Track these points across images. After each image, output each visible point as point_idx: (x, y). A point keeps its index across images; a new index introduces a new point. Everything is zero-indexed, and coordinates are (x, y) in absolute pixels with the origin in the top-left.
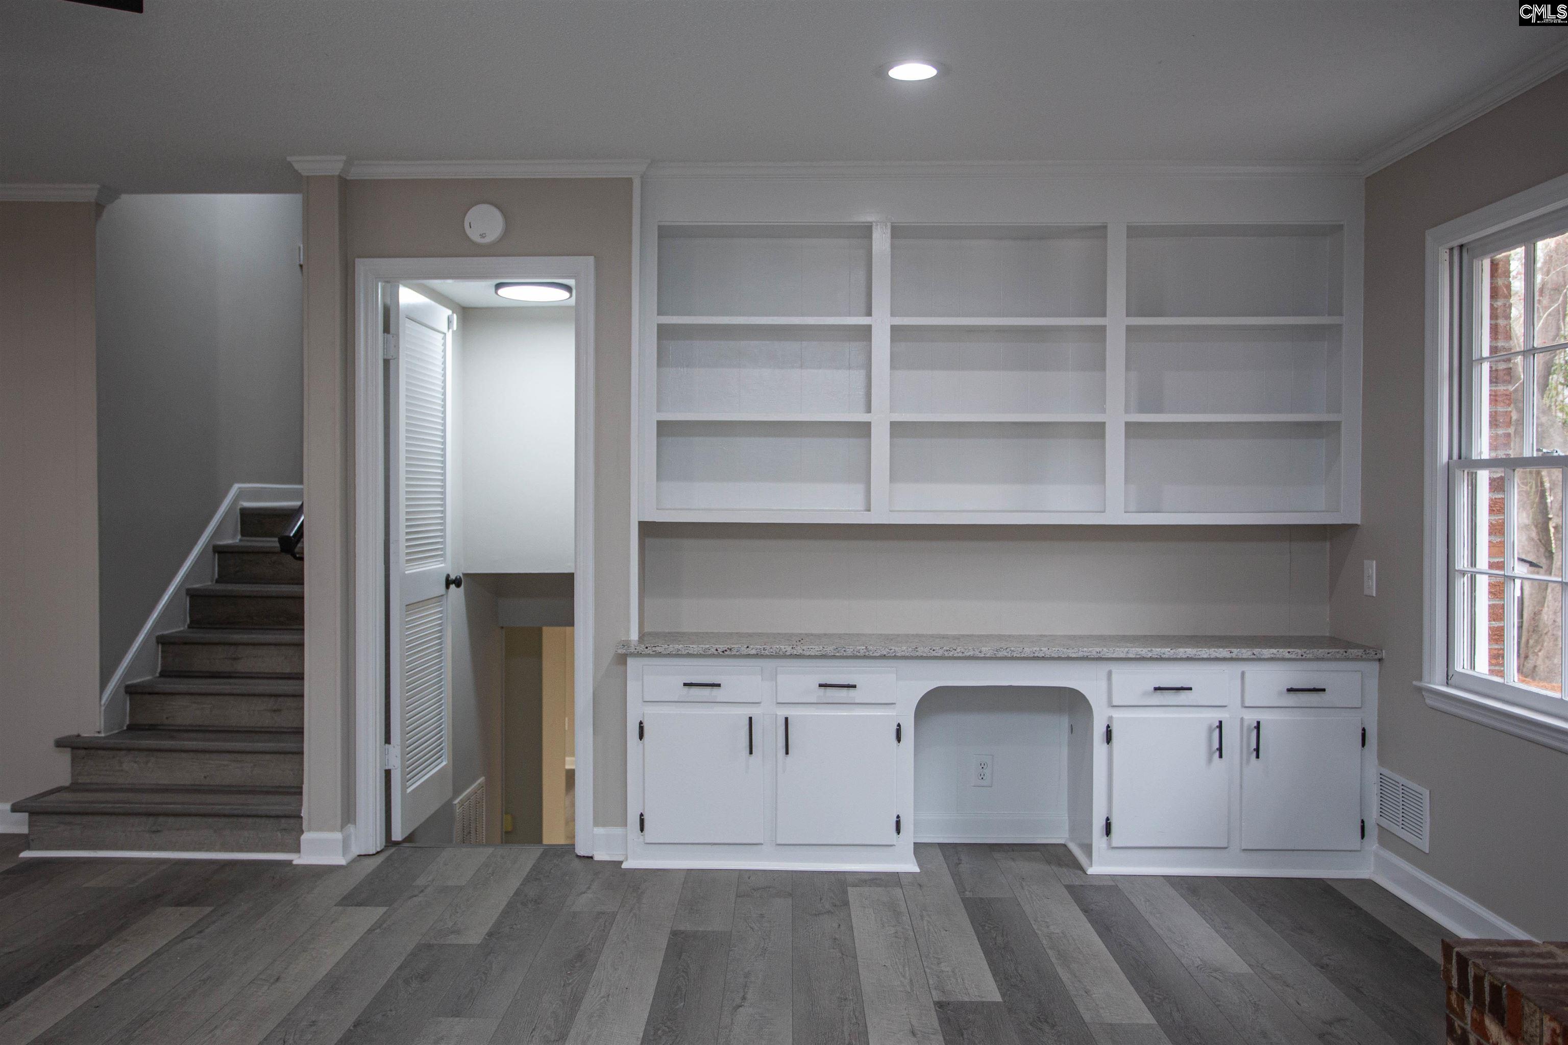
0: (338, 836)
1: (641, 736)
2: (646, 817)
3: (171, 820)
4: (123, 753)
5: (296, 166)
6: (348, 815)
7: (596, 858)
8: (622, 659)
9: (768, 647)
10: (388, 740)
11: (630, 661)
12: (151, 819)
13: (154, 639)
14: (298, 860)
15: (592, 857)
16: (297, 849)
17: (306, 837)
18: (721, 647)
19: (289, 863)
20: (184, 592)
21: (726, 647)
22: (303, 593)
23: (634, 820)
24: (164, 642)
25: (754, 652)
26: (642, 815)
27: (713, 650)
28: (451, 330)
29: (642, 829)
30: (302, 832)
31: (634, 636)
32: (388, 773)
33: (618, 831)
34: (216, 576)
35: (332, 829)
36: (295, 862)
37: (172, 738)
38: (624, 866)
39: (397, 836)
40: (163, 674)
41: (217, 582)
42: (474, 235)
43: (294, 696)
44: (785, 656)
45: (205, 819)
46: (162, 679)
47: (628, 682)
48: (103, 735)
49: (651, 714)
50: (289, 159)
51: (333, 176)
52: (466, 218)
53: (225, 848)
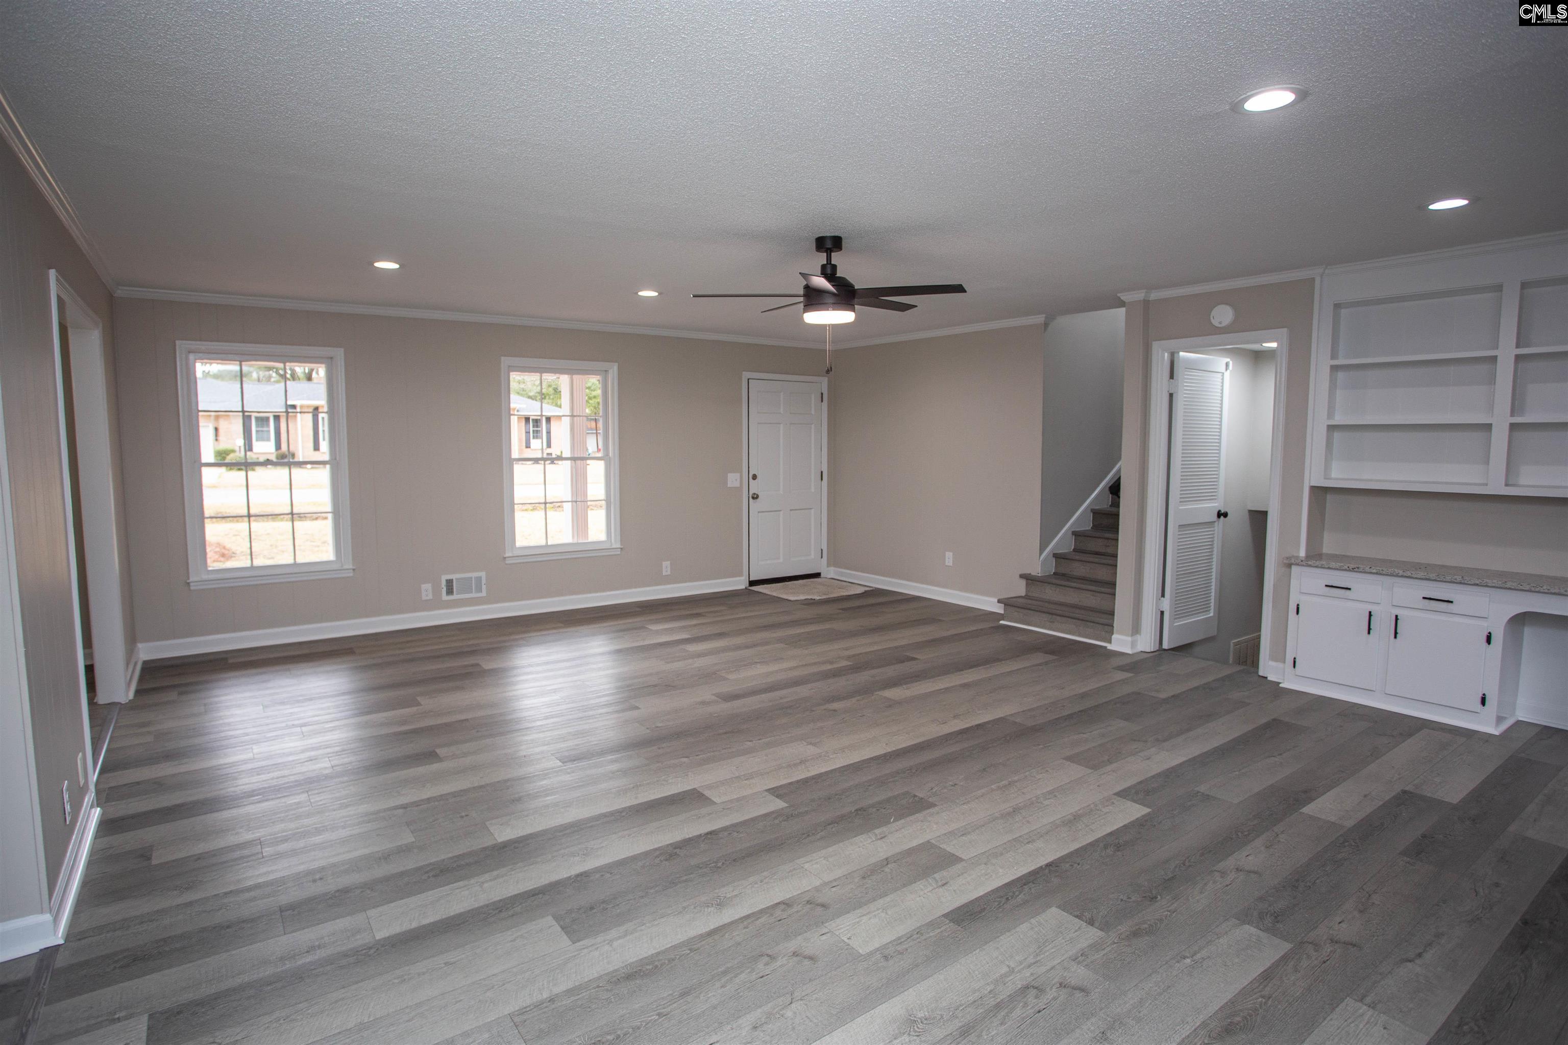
0: (1129, 639)
1: (1298, 613)
2: (1297, 660)
3: (1058, 618)
4: (1046, 584)
5: (1122, 298)
6: (1136, 629)
7: (1269, 679)
8: (1289, 566)
9: (1384, 569)
10: (1163, 595)
11: (1294, 568)
12: (1050, 616)
13: (1071, 533)
14: (1110, 647)
15: (1266, 678)
16: (1110, 642)
17: (1115, 637)
18: (1352, 566)
19: (1106, 647)
20: (1089, 511)
21: (1355, 566)
22: (1119, 512)
23: (1289, 661)
24: (1076, 534)
25: (1374, 571)
26: (1295, 658)
27: (1346, 567)
28: (1228, 371)
29: (1294, 667)
30: (1113, 634)
31: (1302, 553)
32: (1162, 613)
33: (1281, 665)
34: (1110, 503)
35: (1127, 635)
36: (1108, 648)
37: (1068, 580)
38: (1281, 685)
39: (1165, 646)
40: (1074, 550)
41: (1111, 506)
42: (1215, 322)
43: (1113, 565)
44: (1397, 576)
45: (1072, 620)
46: (1074, 553)
47: (1292, 580)
48: (1039, 575)
49: (1304, 601)
50: (1119, 295)
51: (1140, 301)
52: (1212, 313)
53: (1080, 635)
